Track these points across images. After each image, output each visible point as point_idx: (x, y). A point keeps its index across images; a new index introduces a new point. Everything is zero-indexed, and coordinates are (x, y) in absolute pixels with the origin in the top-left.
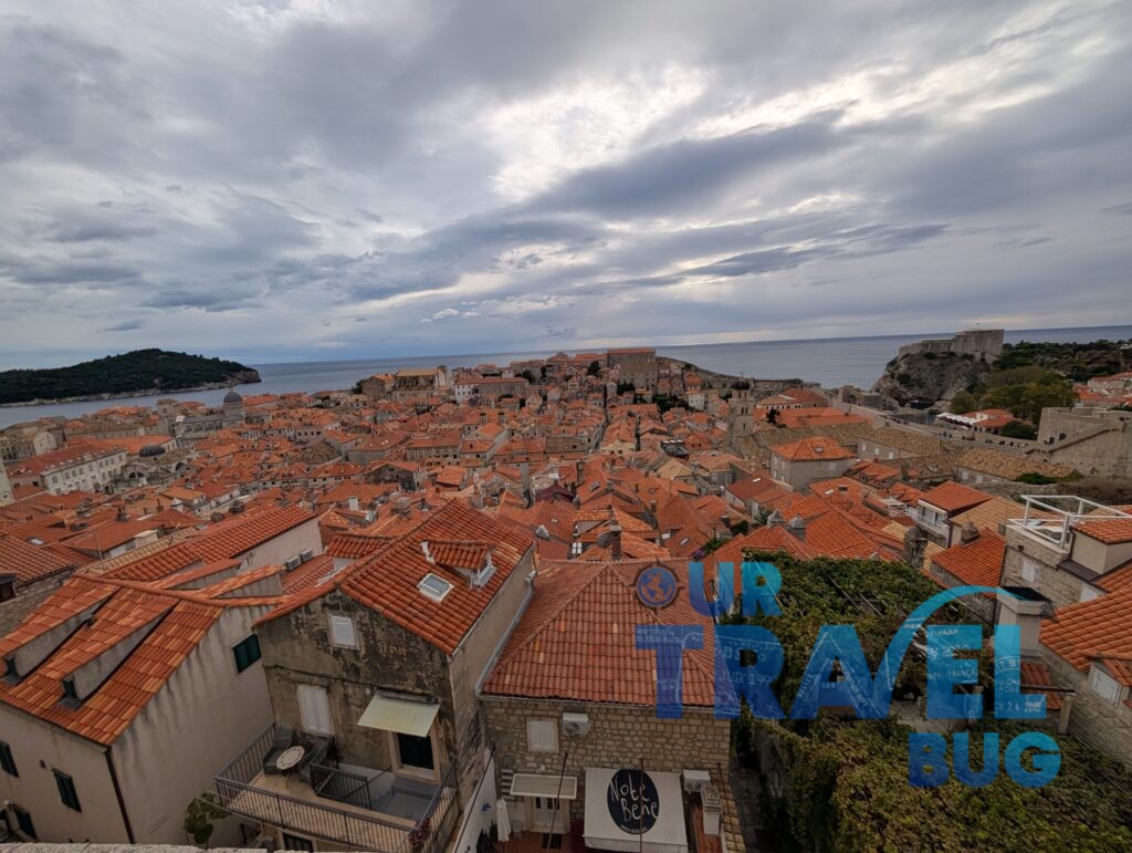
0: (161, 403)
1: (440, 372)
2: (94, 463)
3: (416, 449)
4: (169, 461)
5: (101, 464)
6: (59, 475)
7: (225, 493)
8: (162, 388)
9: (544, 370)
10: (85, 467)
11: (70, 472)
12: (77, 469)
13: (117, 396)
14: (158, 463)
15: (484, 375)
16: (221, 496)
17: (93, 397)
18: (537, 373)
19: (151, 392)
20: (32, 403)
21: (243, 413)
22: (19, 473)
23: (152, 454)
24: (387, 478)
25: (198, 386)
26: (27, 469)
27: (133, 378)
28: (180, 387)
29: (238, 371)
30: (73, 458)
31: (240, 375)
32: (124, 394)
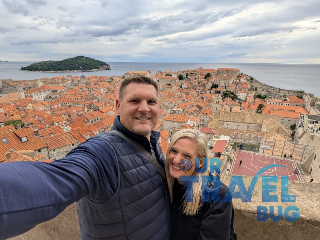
0: (68, 76)
1: (148, 72)
2: (44, 92)
3: (112, 100)
4: (58, 94)
5: (45, 93)
6: (35, 94)
7: (57, 105)
8: (82, 70)
9: (187, 75)
10: (42, 93)
11: (38, 94)
12: (40, 93)
13: (70, 71)
14: (55, 94)
15: (166, 75)
16: (55, 105)
17: (64, 71)
18: (184, 76)
19: (79, 70)
20: (51, 72)
21: (85, 82)
22: (28, 93)
23: (54, 92)
24: (92, 107)
25: (91, 70)
26: (30, 92)
27: (74, 66)
28: (87, 70)
29: (104, 65)
30: (39, 90)
31: (104, 67)
32: (72, 71)
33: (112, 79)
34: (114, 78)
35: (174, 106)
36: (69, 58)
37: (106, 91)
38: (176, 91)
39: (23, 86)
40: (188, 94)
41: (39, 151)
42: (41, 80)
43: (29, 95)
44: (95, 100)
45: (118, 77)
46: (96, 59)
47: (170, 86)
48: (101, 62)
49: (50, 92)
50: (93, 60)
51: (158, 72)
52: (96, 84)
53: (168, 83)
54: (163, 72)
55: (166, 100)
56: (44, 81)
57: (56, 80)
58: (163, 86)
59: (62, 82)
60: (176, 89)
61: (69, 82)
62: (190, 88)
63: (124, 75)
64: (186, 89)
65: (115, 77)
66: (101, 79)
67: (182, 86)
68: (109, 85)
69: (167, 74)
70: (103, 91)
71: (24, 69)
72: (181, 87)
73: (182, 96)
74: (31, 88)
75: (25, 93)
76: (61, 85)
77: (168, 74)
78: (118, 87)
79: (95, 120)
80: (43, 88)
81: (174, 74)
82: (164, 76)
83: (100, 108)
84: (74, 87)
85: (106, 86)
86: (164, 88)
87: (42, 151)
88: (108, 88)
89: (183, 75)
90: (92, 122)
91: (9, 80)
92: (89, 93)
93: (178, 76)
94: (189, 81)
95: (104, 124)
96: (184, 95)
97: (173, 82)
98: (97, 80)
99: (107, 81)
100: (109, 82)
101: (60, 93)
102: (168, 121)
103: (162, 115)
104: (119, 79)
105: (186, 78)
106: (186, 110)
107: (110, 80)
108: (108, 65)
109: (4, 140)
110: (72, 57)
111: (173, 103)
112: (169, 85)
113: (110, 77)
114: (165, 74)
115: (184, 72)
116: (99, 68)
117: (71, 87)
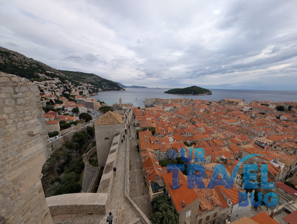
0: (184, 99)
2: (170, 107)
6: (166, 108)
12: (168, 107)
14: (175, 109)
21: (192, 103)
23: (175, 107)
25: (199, 94)
27: (189, 92)
28: (196, 94)
29: (208, 92)
30: (168, 105)
31: (208, 93)
32: (187, 95)
33: (211, 103)
34: (212, 103)
35: (264, 135)
36: (187, 87)
37: (204, 111)
38: (270, 121)
39: (163, 102)
40: (287, 127)
41: (156, 150)
42: (171, 99)
43: (164, 107)
44: (195, 116)
45: (215, 102)
46: (203, 88)
47: (265, 115)
48: (206, 90)
49: (173, 107)
50: (201, 89)
51: (253, 101)
52: (199, 105)
53: (263, 112)
54: (259, 102)
55: (255, 128)
56: (172, 100)
57: (178, 100)
58: (256, 114)
59: (180, 102)
60: (271, 120)
61: (184, 102)
62: (291, 121)
63: (220, 101)
64: (285, 122)
65: (213, 101)
66: (203, 102)
67: (281, 117)
68: (207, 107)
69: (263, 103)
70: (202, 111)
71: (165, 92)
72: (278, 118)
73: (277, 127)
74: (166, 104)
75: (163, 106)
76: (179, 103)
77: (265, 104)
78: (213, 109)
79: (189, 134)
80: (171, 105)
81: (271, 105)
82: (260, 105)
83: (196, 123)
84: (185, 105)
85: (205, 107)
86: (256, 116)
87: (157, 150)
88: (206, 109)
89: (283, 106)
90: (187, 134)
91: (158, 99)
92: (193, 111)
93: (277, 107)
94: (292, 113)
95: (194, 139)
96: (281, 128)
97: (269, 112)
98: (200, 102)
99: (207, 104)
100: (208, 104)
101: (177, 108)
102: (248, 152)
103: (246, 141)
104: (215, 104)
105: (287, 110)
106: (277, 143)
107: (209, 103)
108: (210, 92)
109: (146, 140)
110: (189, 87)
111: (263, 132)
112: (263, 114)
113: (209, 101)
114: (261, 104)
115: (286, 104)
116: (204, 93)
117: (184, 105)
